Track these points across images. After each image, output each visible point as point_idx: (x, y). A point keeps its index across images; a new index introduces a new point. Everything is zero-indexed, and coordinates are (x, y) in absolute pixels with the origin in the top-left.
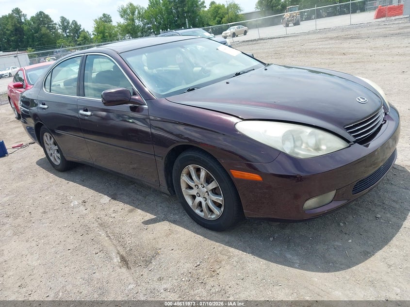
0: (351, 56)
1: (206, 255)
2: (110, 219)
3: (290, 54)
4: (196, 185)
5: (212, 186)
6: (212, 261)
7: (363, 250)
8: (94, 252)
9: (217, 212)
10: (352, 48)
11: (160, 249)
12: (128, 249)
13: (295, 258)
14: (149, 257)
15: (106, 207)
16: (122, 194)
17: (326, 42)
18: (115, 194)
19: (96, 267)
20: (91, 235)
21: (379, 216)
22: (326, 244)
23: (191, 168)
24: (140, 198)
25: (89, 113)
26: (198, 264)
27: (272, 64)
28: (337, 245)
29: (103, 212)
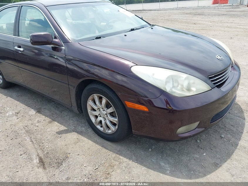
0: (199, 25)
1: (103, 161)
2: (35, 127)
3: (161, 21)
4: (98, 109)
5: (110, 110)
6: (107, 165)
7: (213, 161)
8: (19, 154)
9: (113, 129)
10: (199, 20)
11: (69, 154)
12: (45, 153)
13: (167, 166)
14: (61, 159)
15: (32, 117)
16: (45, 109)
17: (184, 16)
18: (40, 108)
19: (19, 167)
20: (19, 140)
21: (223, 136)
22: (188, 155)
23: (96, 96)
24: (58, 112)
25: (22, 49)
26: (97, 167)
27: (155, 25)
28: (196, 157)
29: (30, 122)
